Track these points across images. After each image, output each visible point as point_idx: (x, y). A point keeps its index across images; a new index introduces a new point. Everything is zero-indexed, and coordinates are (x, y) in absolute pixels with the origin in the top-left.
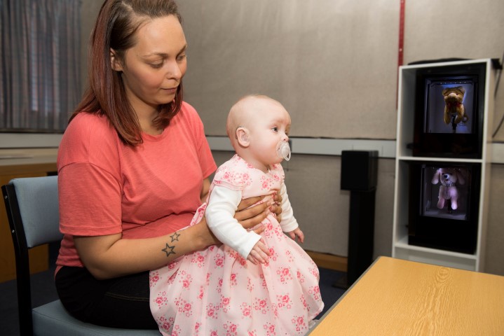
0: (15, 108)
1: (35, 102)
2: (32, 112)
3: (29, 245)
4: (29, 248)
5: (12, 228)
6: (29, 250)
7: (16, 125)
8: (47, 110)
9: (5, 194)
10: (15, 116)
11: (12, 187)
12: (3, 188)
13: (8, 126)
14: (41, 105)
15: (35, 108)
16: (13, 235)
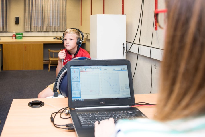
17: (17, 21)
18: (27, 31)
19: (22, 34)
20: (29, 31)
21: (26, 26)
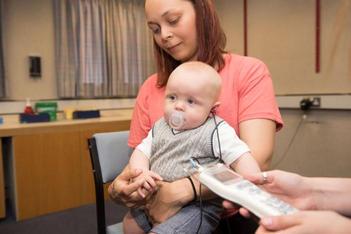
0: (114, 82)
1: (126, 78)
2: (125, 84)
3: (104, 181)
4: (104, 183)
5: (93, 169)
6: (104, 185)
7: (114, 94)
8: (134, 82)
9: (89, 144)
10: (114, 87)
11: (94, 140)
12: (89, 140)
13: (110, 94)
14: (130, 79)
15: (127, 81)
16: (94, 173)
17: (35, 67)
18: (68, 95)
19: (55, 105)
20: (73, 95)
21: (65, 81)
